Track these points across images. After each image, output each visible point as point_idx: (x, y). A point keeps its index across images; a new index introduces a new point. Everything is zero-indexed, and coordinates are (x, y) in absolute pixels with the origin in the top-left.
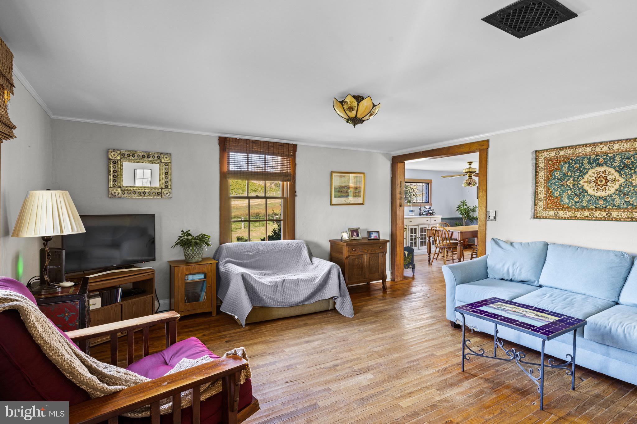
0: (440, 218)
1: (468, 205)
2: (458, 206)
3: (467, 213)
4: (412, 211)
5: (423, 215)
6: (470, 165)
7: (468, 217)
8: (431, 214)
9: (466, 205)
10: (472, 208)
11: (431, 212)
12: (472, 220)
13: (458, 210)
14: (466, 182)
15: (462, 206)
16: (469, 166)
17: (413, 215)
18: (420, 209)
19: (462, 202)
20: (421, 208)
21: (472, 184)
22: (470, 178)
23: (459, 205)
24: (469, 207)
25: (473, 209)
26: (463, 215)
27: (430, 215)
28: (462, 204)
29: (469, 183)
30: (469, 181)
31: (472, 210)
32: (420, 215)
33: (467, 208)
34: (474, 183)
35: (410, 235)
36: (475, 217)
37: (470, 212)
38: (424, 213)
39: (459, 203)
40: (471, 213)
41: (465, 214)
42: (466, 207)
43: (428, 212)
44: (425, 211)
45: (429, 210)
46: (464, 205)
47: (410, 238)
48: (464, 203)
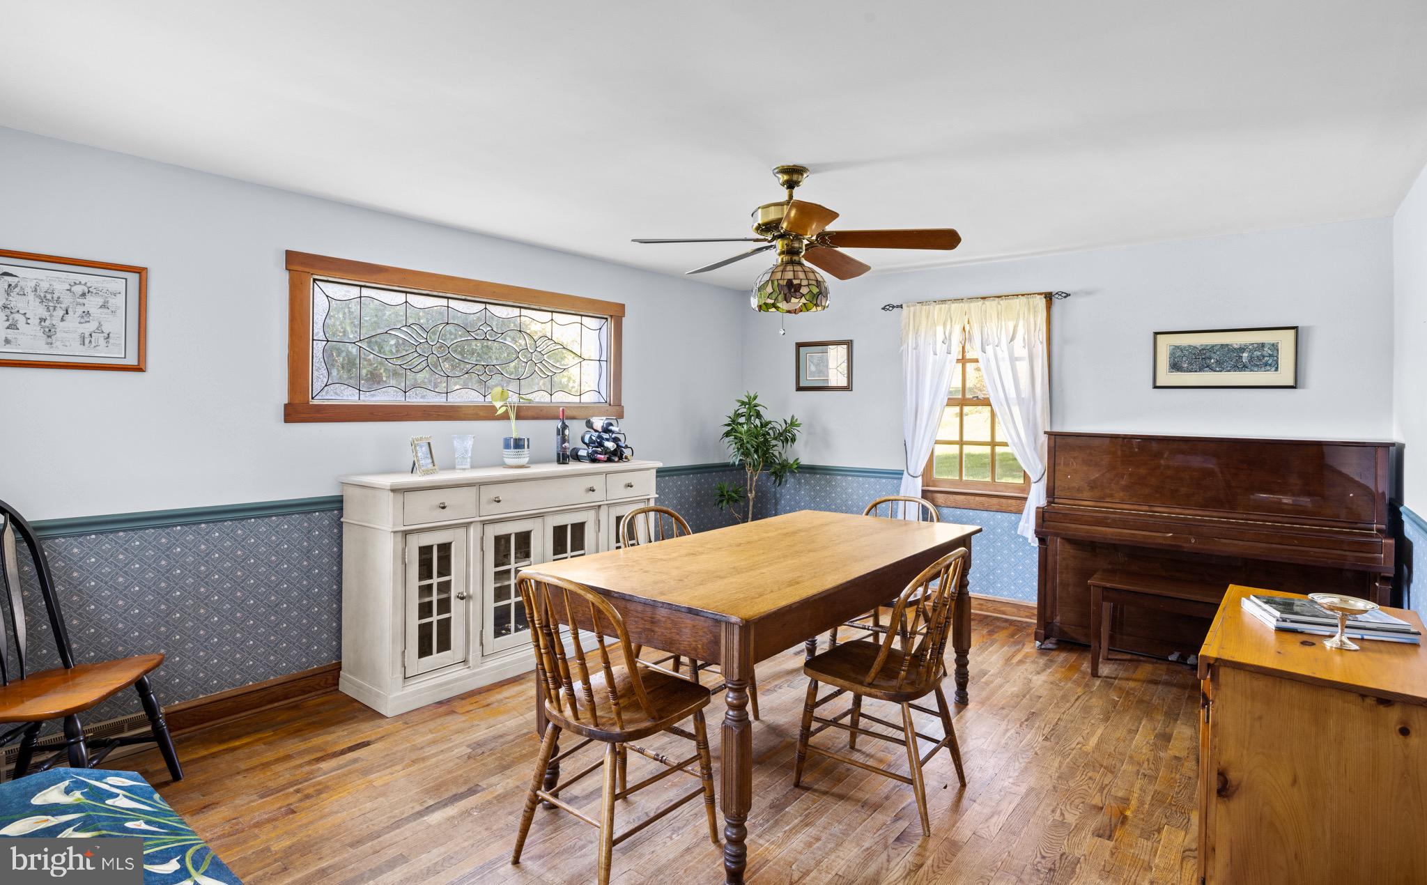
0: (654, 471)
1: (767, 416)
2: (728, 421)
3: (763, 448)
4: (518, 444)
5: (577, 458)
6: (791, 185)
7: (767, 461)
8: (617, 455)
9: (758, 415)
10: (780, 427)
11: (610, 445)
12: (781, 477)
13: (727, 434)
14: (771, 280)
15: (742, 420)
16: (783, 195)
17: (525, 460)
18: (561, 432)
19: (743, 403)
20: (565, 427)
21: (804, 290)
22: (792, 262)
23: (732, 414)
24: (768, 423)
25: (786, 431)
26: (746, 454)
27: (609, 460)
28: (743, 410)
29: (790, 283)
30: (790, 275)
31: (780, 434)
32: (562, 458)
33: (762, 426)
34: (815, 290)
35: (491, 569)
36: (791, 461)
37: (774, 442)
38: (583, 453)
39: (732, 407)
40: (777, 449)
41: (756, 451)
42: (758, 422)
43: (601, 445)
44: (587, 440)
45: (606, 436)
46: (750, 417)
47: (491, 586)
48: (751, 407)
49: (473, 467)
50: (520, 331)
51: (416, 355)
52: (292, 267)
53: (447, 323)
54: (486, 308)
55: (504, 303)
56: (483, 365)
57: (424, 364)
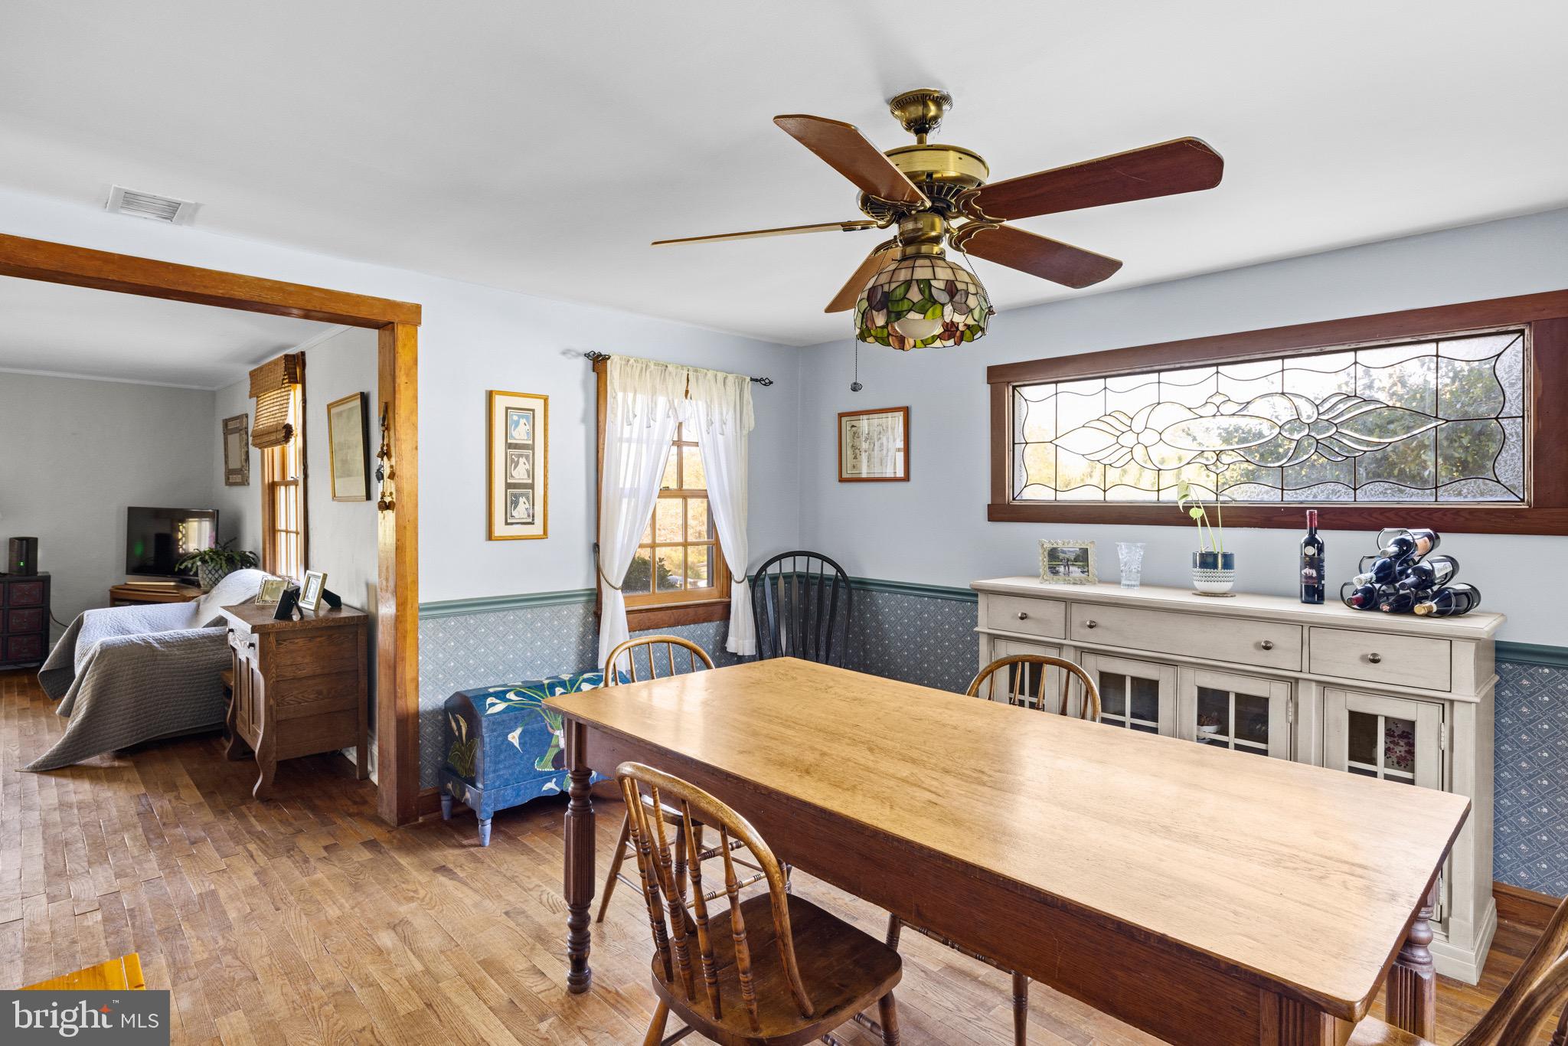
17: (1225, 586)
49: (1144, 584)
50: (1283, 394)
51: (1118, 446)
52: (993, 381)
53: (1159, 404)
54: (1217, 372)
55: (1247, 358)
56: (1214, 451)
57: (1129, 456)
